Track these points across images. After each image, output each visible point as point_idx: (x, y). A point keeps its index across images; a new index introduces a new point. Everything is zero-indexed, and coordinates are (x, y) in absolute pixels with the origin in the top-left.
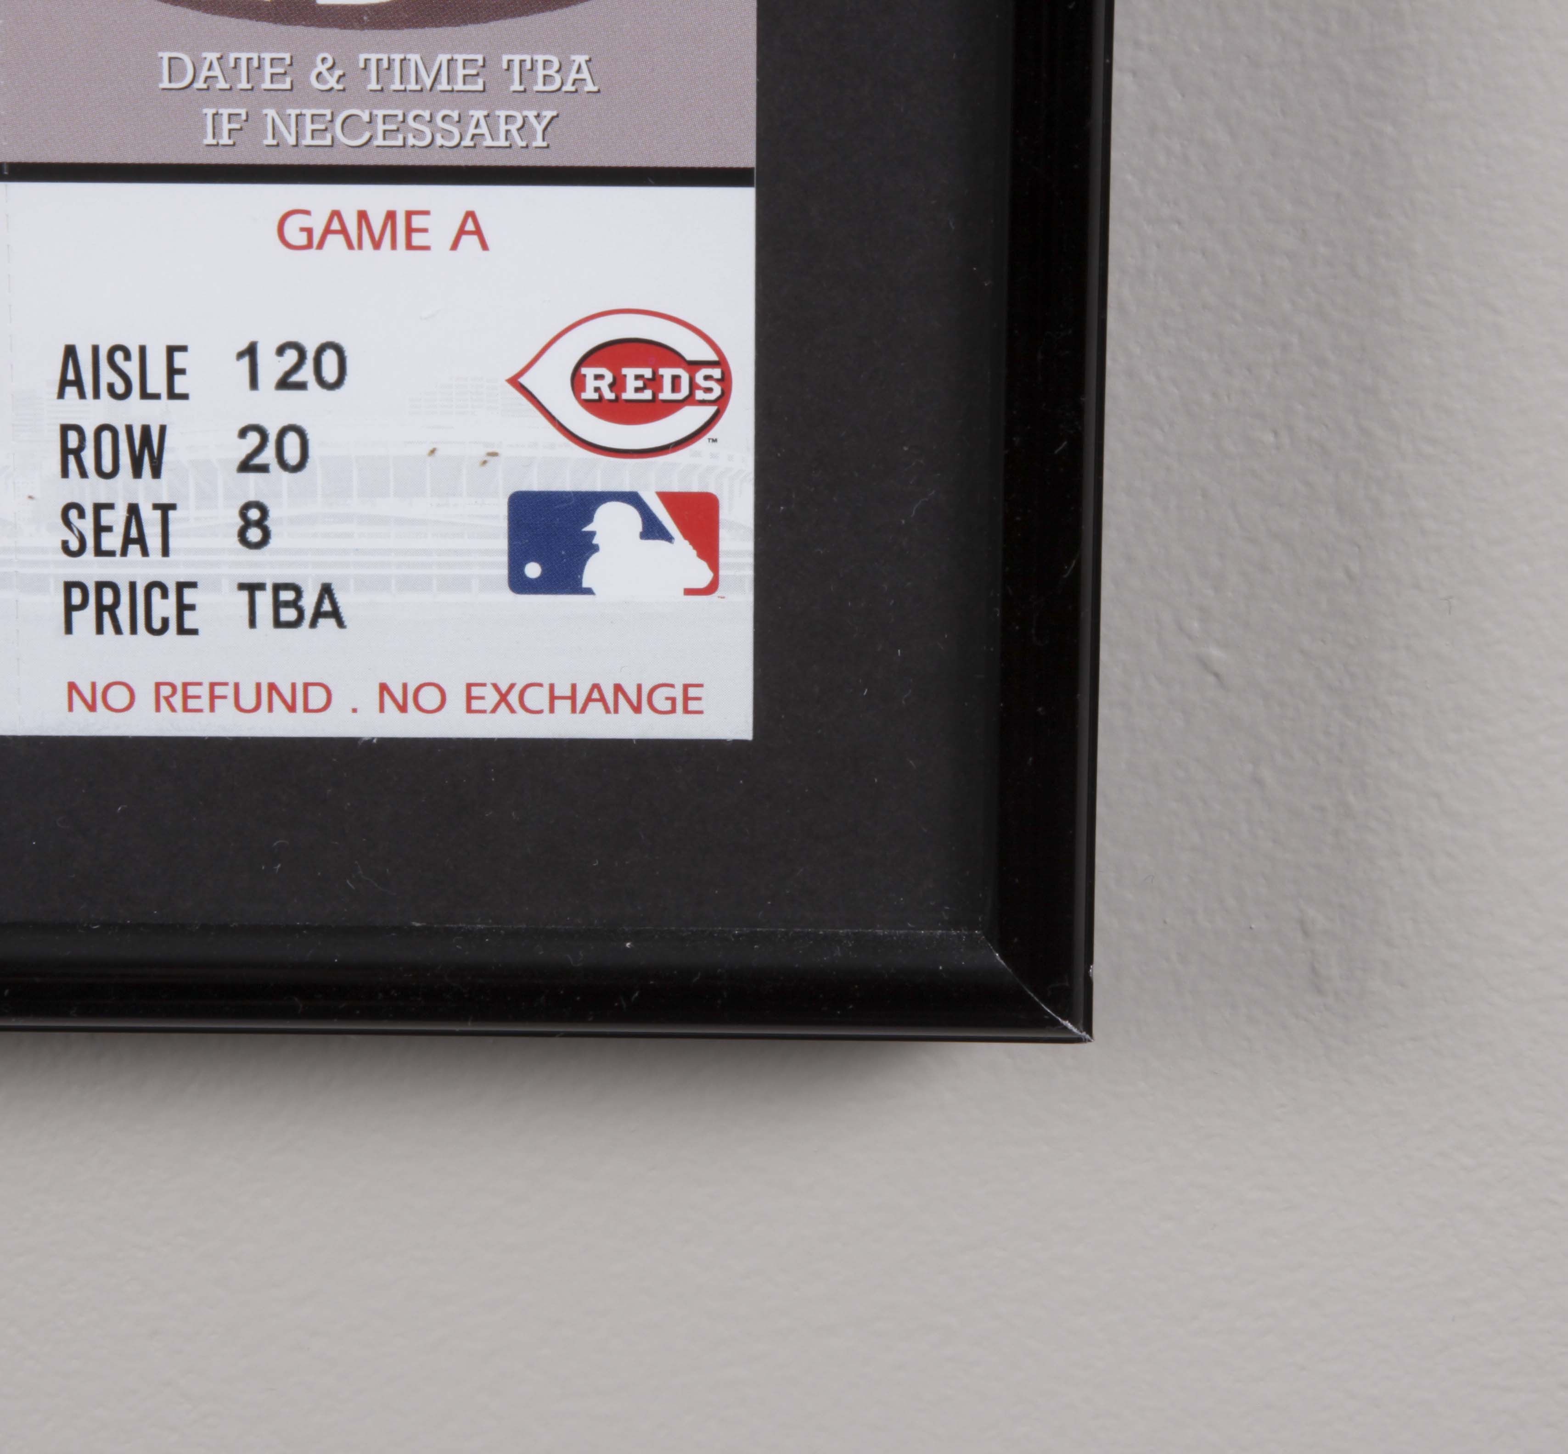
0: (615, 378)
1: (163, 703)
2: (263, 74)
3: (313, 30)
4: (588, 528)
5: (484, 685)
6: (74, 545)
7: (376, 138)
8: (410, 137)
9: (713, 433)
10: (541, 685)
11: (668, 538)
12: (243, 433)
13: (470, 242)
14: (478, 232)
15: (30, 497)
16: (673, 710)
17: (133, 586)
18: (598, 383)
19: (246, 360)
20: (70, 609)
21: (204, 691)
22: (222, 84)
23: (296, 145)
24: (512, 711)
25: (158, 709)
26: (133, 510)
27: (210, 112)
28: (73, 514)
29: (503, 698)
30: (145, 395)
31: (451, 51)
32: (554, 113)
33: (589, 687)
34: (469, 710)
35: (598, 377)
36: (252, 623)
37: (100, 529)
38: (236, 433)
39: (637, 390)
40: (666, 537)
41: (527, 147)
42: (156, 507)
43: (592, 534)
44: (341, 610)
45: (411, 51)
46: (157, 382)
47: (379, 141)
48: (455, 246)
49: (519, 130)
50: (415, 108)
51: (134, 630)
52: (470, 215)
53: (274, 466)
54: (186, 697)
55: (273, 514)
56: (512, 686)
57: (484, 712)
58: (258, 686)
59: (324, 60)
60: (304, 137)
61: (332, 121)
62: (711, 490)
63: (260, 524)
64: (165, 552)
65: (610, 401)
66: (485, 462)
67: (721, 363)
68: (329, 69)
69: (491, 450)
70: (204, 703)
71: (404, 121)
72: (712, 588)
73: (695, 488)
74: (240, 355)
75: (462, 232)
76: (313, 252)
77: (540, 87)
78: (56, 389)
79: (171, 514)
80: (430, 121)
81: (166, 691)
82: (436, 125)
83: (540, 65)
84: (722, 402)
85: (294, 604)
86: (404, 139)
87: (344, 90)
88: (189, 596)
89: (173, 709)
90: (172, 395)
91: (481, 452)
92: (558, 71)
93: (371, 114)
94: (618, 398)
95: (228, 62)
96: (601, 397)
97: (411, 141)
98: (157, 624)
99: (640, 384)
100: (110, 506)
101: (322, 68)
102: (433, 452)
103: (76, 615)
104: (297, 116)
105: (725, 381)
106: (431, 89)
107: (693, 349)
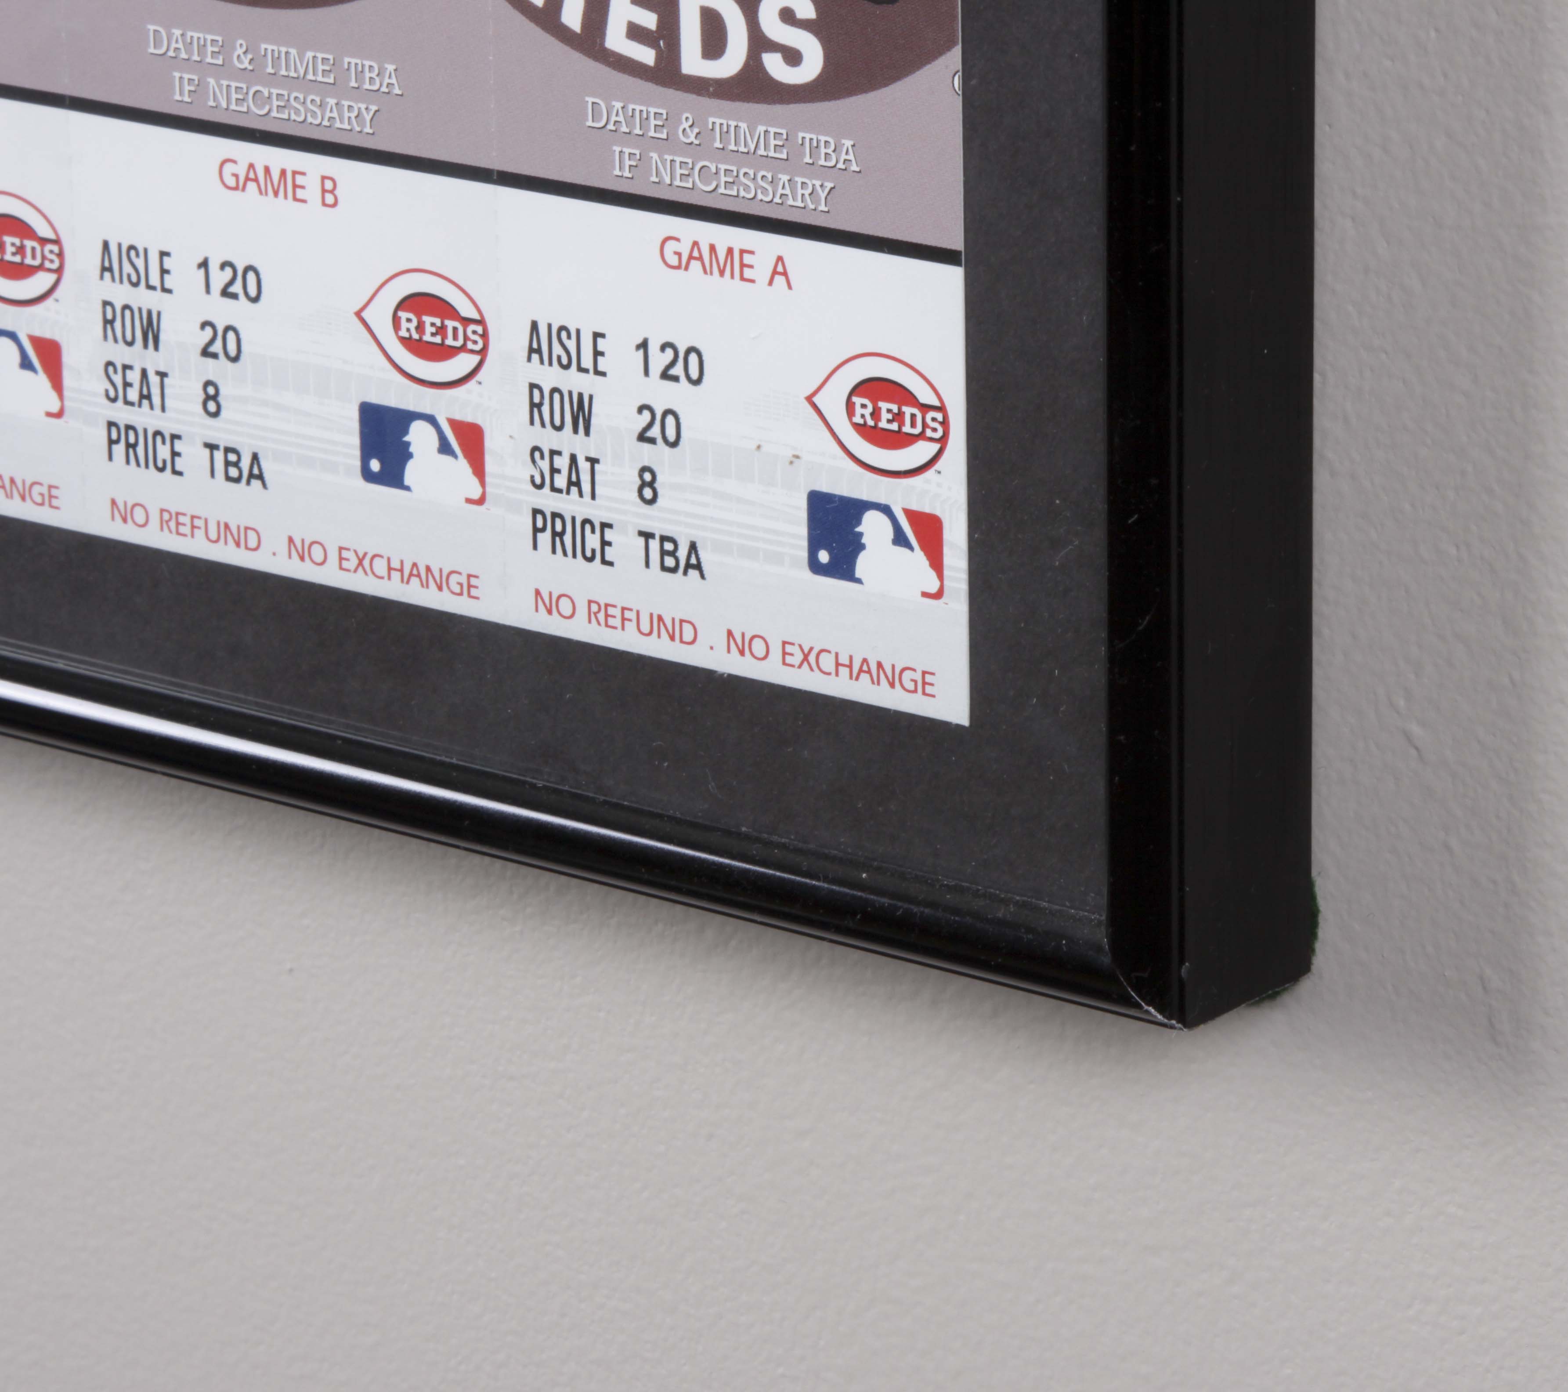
0: (874, 409)
1: (593, 616)
2: (649, 124)
3: (679, 93)
4: (858, 529)
5: (793, 644)
6: (538, 480)
7: (720, 187)
8: (741, 189)
9: (938, 466)
10: (829, 652)
11: (911, 548)
12: (641, 409)
13: (779, 280)
14: (785, 274)
15: (511, 437)
16: (915, 691)
17: (573, 519)
18: (864, 411)
19: (641, 352)
20: (536, 530)
21: (616, 612)
22: (624, 129)
23: (670, 185)
24: (812, 669)
25: (590, 621)
26: (573, 459)
27: (617, 149)
28: (537, 455)
29: (806, 658)
30: (581, 369)
32: (832, 185)
33: (861, 660)
34: (784, 663)
35: (864, 406)
36: (647, 565)
37: (554, 471)
38: (636, 410)
39: (889, 421)
40: (908, 545)
41: (815, 210)
42: (588, 459)
43: (861, 535)
44: (703, 565)
46: (587, 361)
47: (722, 190)
48: (771, 283)
49: (810, 194)
51: (574, 556)
52: (780, 259)
53: (660, 440)
54: (607, 616)
55: (660, 478)
56: (811, 649)
57: (793, 666)
58: (651, 615)
59: (687, 118)
60: (675, 179)
61: (692, 169)
62: (938, 513)
63: (651, 484)
64: (593, 497)
65: (871, 427)
66: (791, 463)
67: (941, 409)
68: (691, 126)
69: (796, 453)
70: (616, 622)
71: (737, 176)
72: (938, 595)
73: (927, 510)
74: (638, 347)
75: (775, 272)
76: (681, 272)
77: (822, 162)
78: (526, 354)
79: (597, 466)
80: (754, 179)
81: (594, 608)
82: (757, 182)
83: (822, 144)
84: (943, 441)
85: (673, 554)
86: (738, 190)
87: (699, 145)
88: (609, 535)
89: (599, 624)
90: (597, 372)
91: (789, 453)
92: (834, 151)
93: (717, 167)
94: (876, 424)
95: (628, 110)
96: (865, 422)
97: (742, 193)
98: (589, 554)
99: (890, 416)
100: (559, 453)
101: (686, 125)
102: (759, 447)
103: (539, 535)
104: (672, 161)
105: (945, 423)
106: (754, 153)
107: (926, 396)
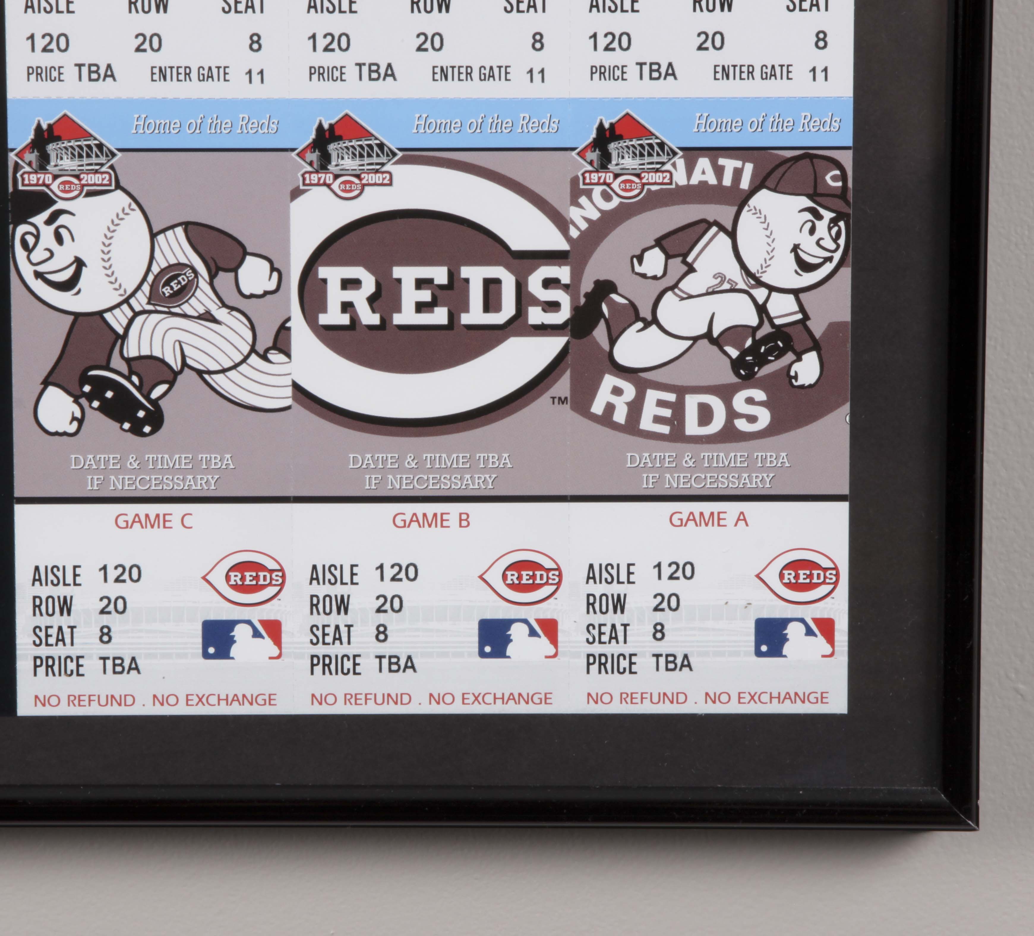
0: (796, 575)
1: (623, 700)
2: (665, 461)
3: (684, 444)
4: (785, 632)
5: (745, 693)
6: (591, 640)
7: (707, 485)
8: (720, 484)
9: (833, 595)
10: (766, 693)
12: (655, 597)
13: (742, 523)
14: (745, 520)
15: (575, 622)
16: (817, 702)
17: (613, 655)
18: (790, 577)
19: (657, 569)
20: (589, 665)
21: (639, 696)
22: (650, 465)
24: (756, 703)
25: (621, 703)
26: (613, 626)
27: (645, 475)
28: (591, 628)
29: (752, 698)
30: (619, 582)
31: (736, 452)
32: (774, 475)
33: (785, 694)
34: (739, 703)
35: (790, 574)
36: (658, 669)
37: (601, 634)
38: (653, 597)
39: (804, 579)
40: (815, 635)
41: (763, 487)
42: (622, 625)
43: (787, 634)
44: (691, 664)
45: (721, 452)
46: (623, 577)
47: (708, 486)
48: (736, 525)
49: (760, 481)
50: (721, 473)
51: (613, 673)
52: (742, 513)
53: (667, 609)
54: (632, 699)
55: (666, 628)
56: (756, 693)
57: (744, 704)
58: (659, 694)
59: (688, 456)
60: (680, 484)
62: (832, 617)
63: (661, 631)
64: (625, 643)
65: (794, 583)
66: (746, 607)
67: (836, 568)
68: (690, 459)
69: (749, 602)
70: (639, 701)
72: (832, 655)
73: (826, 617)
74: (655, 567)
75: (739, 519)
76: (683, 528)
77: (768, 465)
78: (585, 581)
79: (628, 628)
80: (727, 478)
81: (624, 696)
82: (729, 479)
83: (769, 457)
84: (836, 583)
85: (673, 662)
87: (695, 467)
88: (634, 659)
89: (627, 703)
90: (629, 582)
91: (744, 603)
92: (775, 459)
94: (797, 582)
95: (652, 457)
96: (790, 582)
98: (621, 670)
99: (805, 577)
100: (605, 625)
101: (687, 459)
102: (727, 603)
103: (591, 667)
104: (678, 476)
105: (837, 575)
106: (728, 466)
107: (825, 563)
